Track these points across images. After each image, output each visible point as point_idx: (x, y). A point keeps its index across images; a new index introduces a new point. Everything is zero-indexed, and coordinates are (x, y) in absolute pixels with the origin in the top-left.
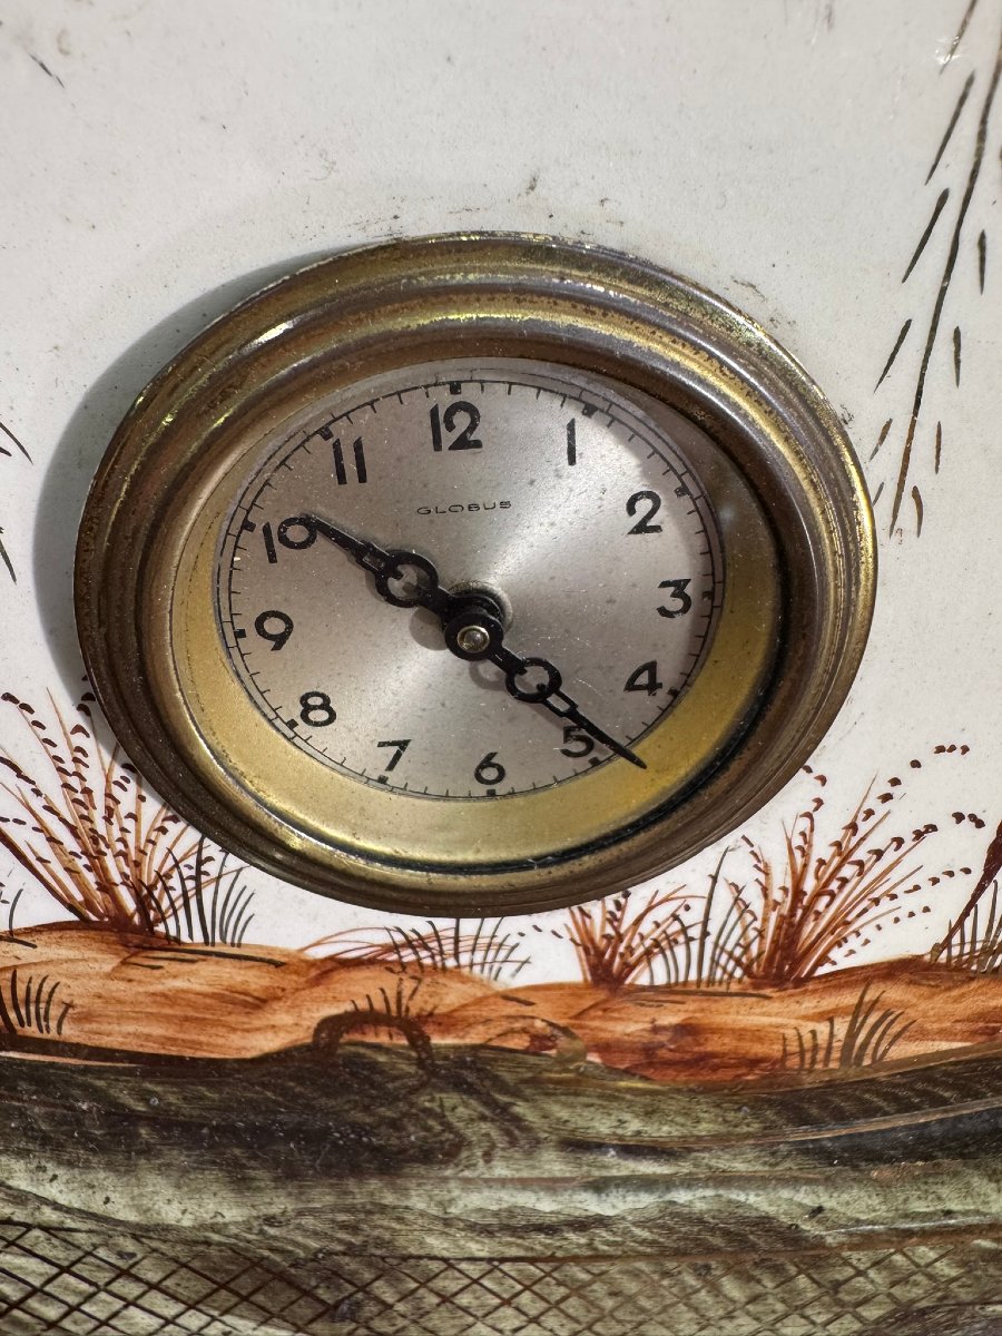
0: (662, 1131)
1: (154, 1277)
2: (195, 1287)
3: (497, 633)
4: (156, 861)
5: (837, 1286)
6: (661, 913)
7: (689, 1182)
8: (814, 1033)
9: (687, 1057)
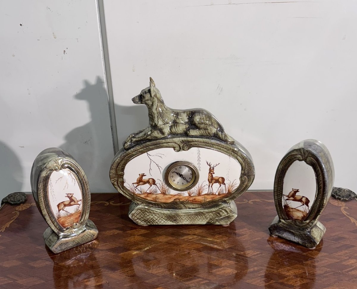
0: (194, 207)
1: (164, 218)
2: (166, 218)
3: (183, 176)
4: (166, 189)
5: (206, 217)
6: (192, 191)
7: (196, 210)
8: (202, 199)
9: (195, 201)
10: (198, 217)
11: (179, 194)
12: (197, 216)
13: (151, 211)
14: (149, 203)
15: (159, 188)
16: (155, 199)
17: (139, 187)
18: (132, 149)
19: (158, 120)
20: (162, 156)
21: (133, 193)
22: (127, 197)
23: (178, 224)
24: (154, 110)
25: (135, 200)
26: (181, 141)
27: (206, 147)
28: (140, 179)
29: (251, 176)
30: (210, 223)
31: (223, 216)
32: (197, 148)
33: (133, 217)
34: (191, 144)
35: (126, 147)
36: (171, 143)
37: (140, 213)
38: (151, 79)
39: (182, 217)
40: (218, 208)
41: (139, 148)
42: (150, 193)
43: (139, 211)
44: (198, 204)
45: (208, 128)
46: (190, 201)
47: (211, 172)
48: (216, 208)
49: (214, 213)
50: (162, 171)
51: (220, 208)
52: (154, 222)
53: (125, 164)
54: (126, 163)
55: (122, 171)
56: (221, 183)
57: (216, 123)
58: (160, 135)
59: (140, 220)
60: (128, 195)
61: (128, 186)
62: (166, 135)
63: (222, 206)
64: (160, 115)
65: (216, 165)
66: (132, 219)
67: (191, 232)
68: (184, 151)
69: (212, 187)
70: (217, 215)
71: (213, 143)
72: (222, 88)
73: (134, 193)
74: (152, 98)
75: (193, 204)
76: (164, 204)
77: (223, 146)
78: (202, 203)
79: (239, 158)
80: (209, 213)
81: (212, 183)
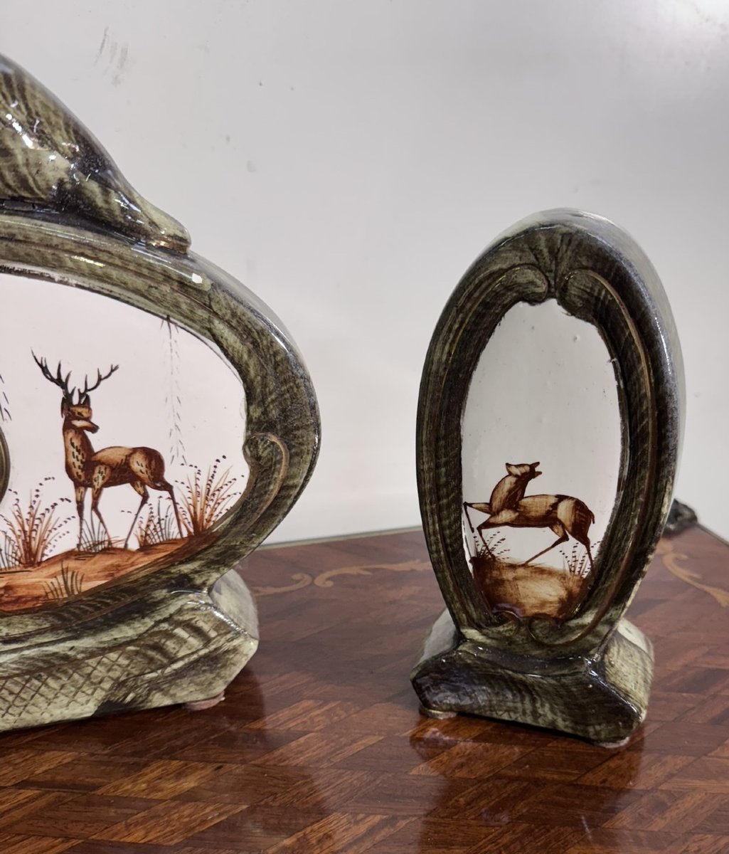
0: (15, 632)
5: (89, 675)
7: (28, 648)
8: (52, 583)
9: (13, 599)
10: (45, 683)
12: (39, 678)
30: (116, 704)
31: (182, 658)
40: (149, 622)
44: (32, 611)
47: (79, 424)
48: (137, 625)
49: (131, 648)
51: (158, 618)
56: (143, 484)
57: (61, 122)
63: (172, 609)
65: (100, 379)
69: (95, 507)
70: (151, 660)
71: (55, 241)
75: (5, 614)
77: (118, 262)
78: (59, 603)
79: (219, 327)
80: (103, 651)
81: (92, 486)
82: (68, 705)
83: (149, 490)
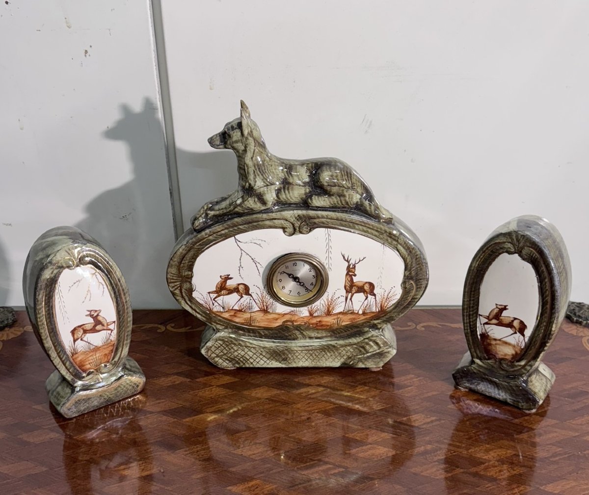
0: (319, 335)
1: (264, 354)
2: (268, 356)
3: (299, 280)
4: (269, 303)
5: (340, 353)
6: (316, 307)
7: (323, 341)
8: (333, 321)
9: (321, 325)
10: (326, 354)
11: (292, 311)
12: (325, 351)
13: (241, 342)
14: (237, 328)
15: (257, 301)
16: (249, 321)
17: (220, 300)
18: (207, 231)
19: (255, 179)
20: (262, 243)
21: (208, 310)
22: (199, 316)
23: (291, 366)
24: (248, 160)
25: (213, 323)
26: (296, 216)
27: (342, 228)
28: (222, 285)
29: (422, 280)
30: (347, 364)
31: (371, 352)
32: (325, 229)
33: (210, 353)
34: (315, 223)
35: (197, 226)
36: (279, 221)
37: (221, 345)
38: (243, 104)
39: (297, 354)
40: (361, 338)
41: (219, 228)
42: (240, 311)
43: (219, 342)
44: (326, 330)
45: (345, 193)
46: (312, 324)
47: (351, 273)
48: (357, 338)
49: (355, 346)
50: (262, 271)
51: (365, 337)
52: (246, 362)
53: (195, 258)
54: (197, 256)
55: (189, 271)
56: (367, 293)
57: (360, 184)
58: (258, 206)
59: (221, 358)
60: (201, 313)
61: (200, 296)
62: (270, 205)
63: (370, 335)
64: (259, 169)
65: (360, 261)
66: (207, 357)
67: (312, 380)
68: (301, 235)
69: (351, 299)
70: (360, 351)
71: (354, 221)
72: (371, 122)
73: (210, 310)
74: (244, 140)
75: (317, 329)
76: (264, 329)
77: (371, 227)
78: (334, 328)
79: (400, 247)
80: (346, 346)
81: (351, 292)
82: (332, 362)
83: (369, 295)
